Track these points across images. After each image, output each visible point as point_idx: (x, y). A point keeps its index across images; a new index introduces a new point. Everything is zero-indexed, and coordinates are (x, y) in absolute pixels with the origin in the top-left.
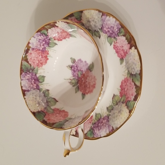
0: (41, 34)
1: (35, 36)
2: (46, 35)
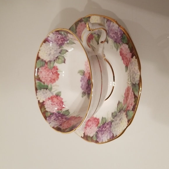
0: (49, 117)
1: (49, 122)
2: (52, 113)
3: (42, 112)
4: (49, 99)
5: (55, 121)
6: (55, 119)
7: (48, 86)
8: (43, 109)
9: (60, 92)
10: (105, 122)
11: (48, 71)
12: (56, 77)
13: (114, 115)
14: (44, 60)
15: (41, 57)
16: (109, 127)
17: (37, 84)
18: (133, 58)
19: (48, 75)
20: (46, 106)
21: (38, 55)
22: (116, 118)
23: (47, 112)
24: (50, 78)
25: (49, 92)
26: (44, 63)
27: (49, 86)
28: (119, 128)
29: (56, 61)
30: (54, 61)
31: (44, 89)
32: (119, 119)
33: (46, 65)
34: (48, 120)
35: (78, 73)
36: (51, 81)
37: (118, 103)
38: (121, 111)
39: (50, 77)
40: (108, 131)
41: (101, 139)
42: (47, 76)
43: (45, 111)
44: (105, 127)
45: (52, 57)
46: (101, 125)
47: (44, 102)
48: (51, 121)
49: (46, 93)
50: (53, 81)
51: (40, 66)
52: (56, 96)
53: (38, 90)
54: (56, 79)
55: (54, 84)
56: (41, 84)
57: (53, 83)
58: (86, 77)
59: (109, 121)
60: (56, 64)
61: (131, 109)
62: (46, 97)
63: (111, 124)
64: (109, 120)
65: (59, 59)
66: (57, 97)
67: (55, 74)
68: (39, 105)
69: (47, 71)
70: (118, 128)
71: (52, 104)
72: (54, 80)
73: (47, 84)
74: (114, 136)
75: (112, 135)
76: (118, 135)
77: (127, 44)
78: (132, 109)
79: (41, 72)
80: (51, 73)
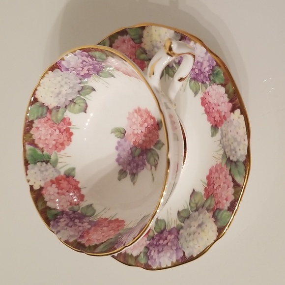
0: (54, 220)
1: (55, 231)
2: (60, 212)
3: (40, 209)
4: (52, 182)
5: (69, 228)
6: (67, 225)
7: (49, 157)
8: (40, 204)
9: (74, 169)
10: (163, 228)
11: (52, 127)
12: (66, 139)
13: (182, 215)
14: (46, 105)
15: (41, 100)
16: (174, 238)
17: (28, 152)
18: (234, 113)
19: (51, 135)
20: (47, 198)
21: (34, 94)
22: (187, 222)
23: (49, 208)
24: (54, 140)
25: (52, 169)
26: (45, 110)
27: (53, 157)
28: (198, 242)
29: (68, 108)
30: (66, 107)
31: (42, 162)
32: (196, 225)
33: (48, 115)
34: (53, 226)
35: (112, 133)
36: (56, 147)
37: (192, 193)
38: (200, 209)
39: (54, 138)
40: (171, 247)
41: (157, 261)
42: (49, 137)
43: (44, 207)
44: (164, 238)
45: (63, 100)
46: (156, 233)
47: (41, 188)
48: (59, 228)
49: (47, 170)
50: (60, 146)
51: (36, 117)
52: (65, 176)
53: (29, 164)
54: (65, 143)
55: (62, 152)
56: (36, 152)
57: (59, 151)
58: (127, 142)
59: (172, 227)
60: (68, 114)
61: (226, 208)
62: (47, 178)
63: (179, 233)
64: (173, 225)
65: (75, 103)
66: (68, 179)
67: (65, 133)
68: (32, 195)
69: (49, 127)
70: (196, 242)
71: (58, 193)
72: (62, 144)
73: (48, 153)
74: (187, 256)
75: (183, 254)
76: (195, 255)
77: (223, 85)
78: (228, 208)
79: (38, 128)
80: (58, 131)
